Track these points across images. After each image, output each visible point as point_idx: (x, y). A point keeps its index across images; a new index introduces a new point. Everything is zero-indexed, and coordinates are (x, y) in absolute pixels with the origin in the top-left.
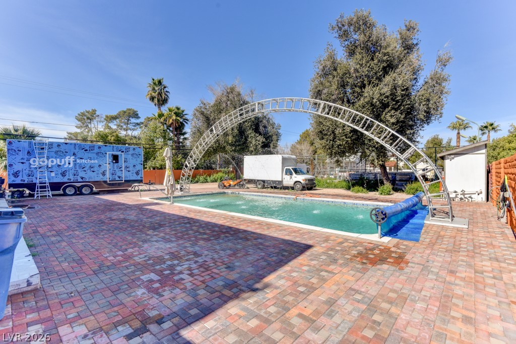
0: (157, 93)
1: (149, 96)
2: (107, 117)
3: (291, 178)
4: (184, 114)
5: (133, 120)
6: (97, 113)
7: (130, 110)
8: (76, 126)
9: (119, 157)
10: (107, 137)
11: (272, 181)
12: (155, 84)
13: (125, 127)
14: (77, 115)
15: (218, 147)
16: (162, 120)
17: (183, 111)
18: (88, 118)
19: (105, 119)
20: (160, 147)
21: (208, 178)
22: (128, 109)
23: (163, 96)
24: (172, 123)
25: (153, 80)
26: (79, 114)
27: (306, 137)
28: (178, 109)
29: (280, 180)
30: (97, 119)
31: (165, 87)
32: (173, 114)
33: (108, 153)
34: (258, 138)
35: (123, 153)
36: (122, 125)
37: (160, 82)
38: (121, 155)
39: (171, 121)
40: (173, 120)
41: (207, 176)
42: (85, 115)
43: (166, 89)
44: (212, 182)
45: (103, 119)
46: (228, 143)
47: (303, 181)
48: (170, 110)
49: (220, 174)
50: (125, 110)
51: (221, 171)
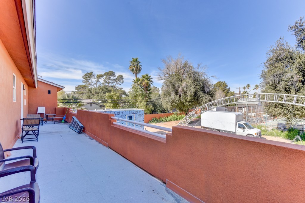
0: (135, 67)
1: (131, 68)
2: (97, 75)
3: (244, 131)
4: (150, 78)
5: (112, 78)
6: (93, 74)
7: (110, 72)
8: (82, 82)
9: (132, 117)
10: (113, 96)
11: (227, 131)
12: (134, 61)
13: (108, 81)
14: (83, 76)
15: (180, 103)
16: (139, 83)
17: (150, 77)
18: (89, 77)
19: (97, 77)
20: (140, 101)
21: (167, 118)
22: (109, 72)
23: (139, 68)
24: (145, 85)
25: (133, 59)
26: (84, 75)
27: (219, 87)
28: (147, 75)
29: (235, 131)
30: (93, 77)
31: (139, 63)
32: (145, 79)
33: (127, 115)
34: (206, 97)
35: (134, 115)
36: (106, 80)
37: (137, 60)
38: (133, 116)
39: (144, 83)
40: (145, 83)
41: (166, 117)
42: (87, 75)
43: (140, 64)
44: (169, 121)
45: (96, 77)
46: (186, 101)
47: (255, 134)
48: (143, 77)
49: (174, 116)
50: (108, 72)
51: (173, 114)
